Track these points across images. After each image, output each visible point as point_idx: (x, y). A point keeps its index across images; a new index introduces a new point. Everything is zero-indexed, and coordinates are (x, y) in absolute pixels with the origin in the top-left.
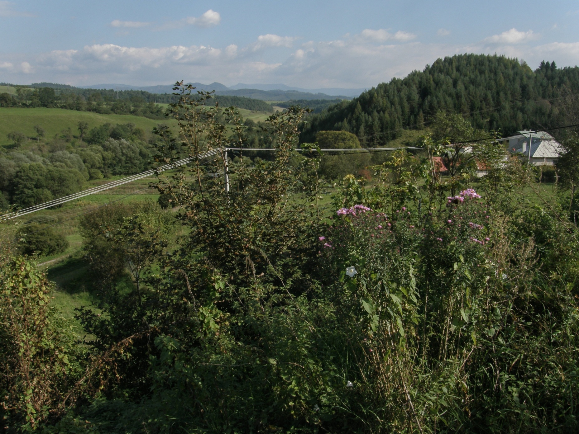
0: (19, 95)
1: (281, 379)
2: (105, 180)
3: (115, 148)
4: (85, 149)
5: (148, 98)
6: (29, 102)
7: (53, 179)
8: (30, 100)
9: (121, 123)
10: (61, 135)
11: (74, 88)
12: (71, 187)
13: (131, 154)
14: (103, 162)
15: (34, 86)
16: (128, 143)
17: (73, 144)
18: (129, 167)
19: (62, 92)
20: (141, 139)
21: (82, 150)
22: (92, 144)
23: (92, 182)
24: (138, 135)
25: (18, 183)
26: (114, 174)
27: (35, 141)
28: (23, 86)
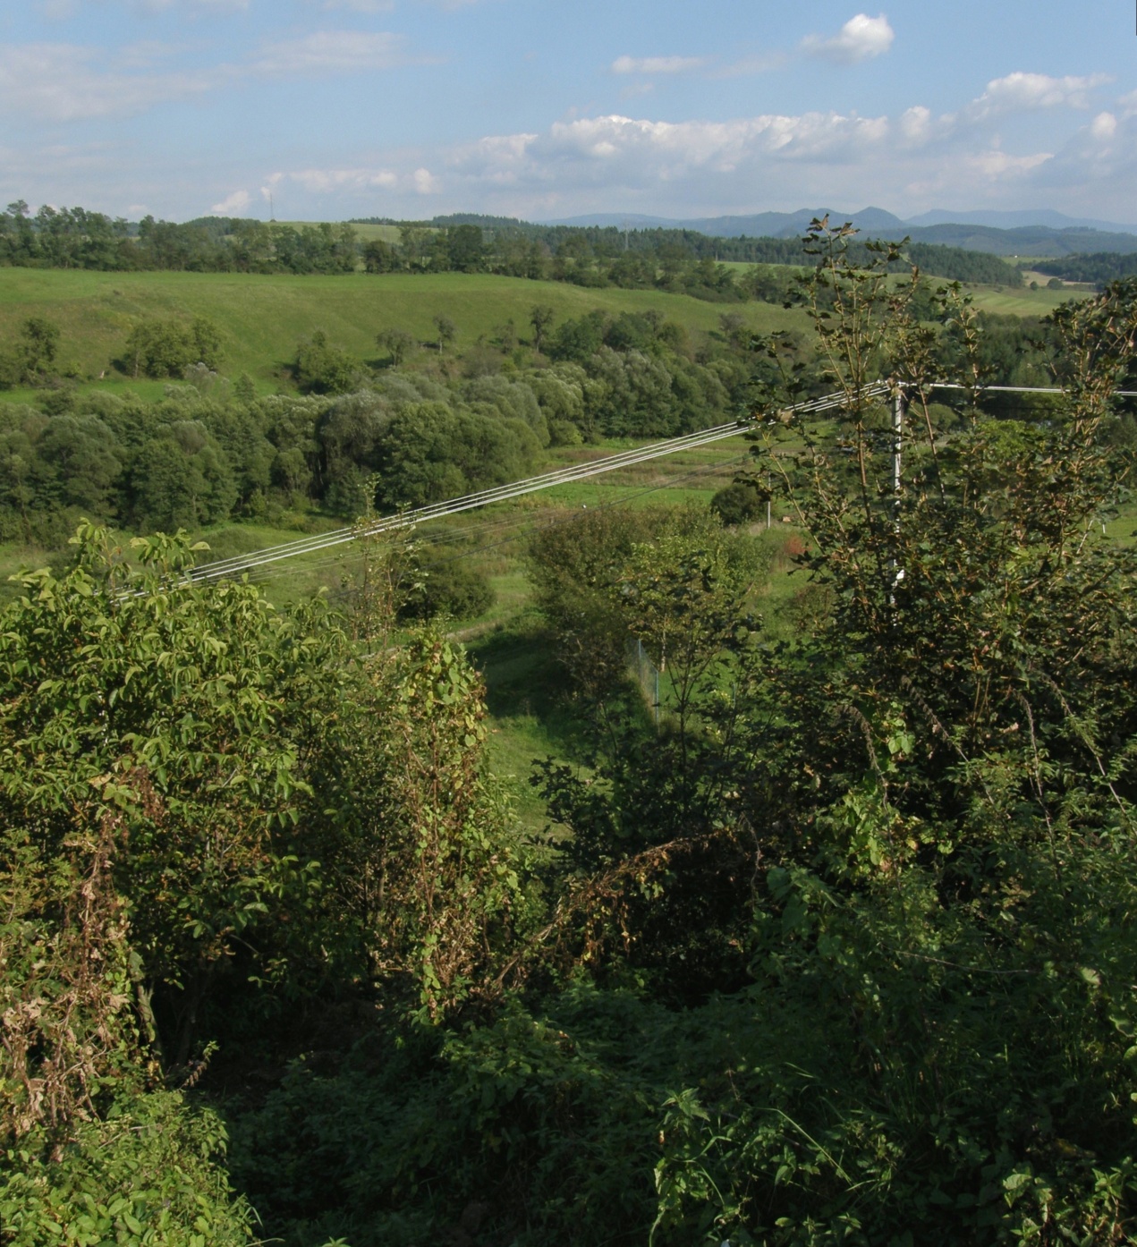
0: (406, 244)
1: (1110, 1025)
2: (587, 448)
3: (615, 370)
4: (543, 371)
5: (699, 248)
6: (426, 260)
7: (468, 441)
8: (428, 254)
9: (630, 309)
10: (492, 337)
11: (525, 225)
12: (508, 462)
13: (651, 387)
14: (584, 404)
15: (439, 222)
16: (645, 360)
17: (517, 359)
18: (645, 418)
19: (498, 235)
20: (678, 352)
21: (537, 375)
22: (561, 359)
23: (556, 450)
24: (670, 338)
25: (394, 448)
26: (609, 434)
27: (433, 350)
28: (416, 224)
